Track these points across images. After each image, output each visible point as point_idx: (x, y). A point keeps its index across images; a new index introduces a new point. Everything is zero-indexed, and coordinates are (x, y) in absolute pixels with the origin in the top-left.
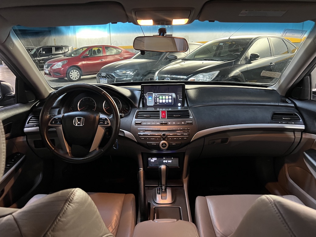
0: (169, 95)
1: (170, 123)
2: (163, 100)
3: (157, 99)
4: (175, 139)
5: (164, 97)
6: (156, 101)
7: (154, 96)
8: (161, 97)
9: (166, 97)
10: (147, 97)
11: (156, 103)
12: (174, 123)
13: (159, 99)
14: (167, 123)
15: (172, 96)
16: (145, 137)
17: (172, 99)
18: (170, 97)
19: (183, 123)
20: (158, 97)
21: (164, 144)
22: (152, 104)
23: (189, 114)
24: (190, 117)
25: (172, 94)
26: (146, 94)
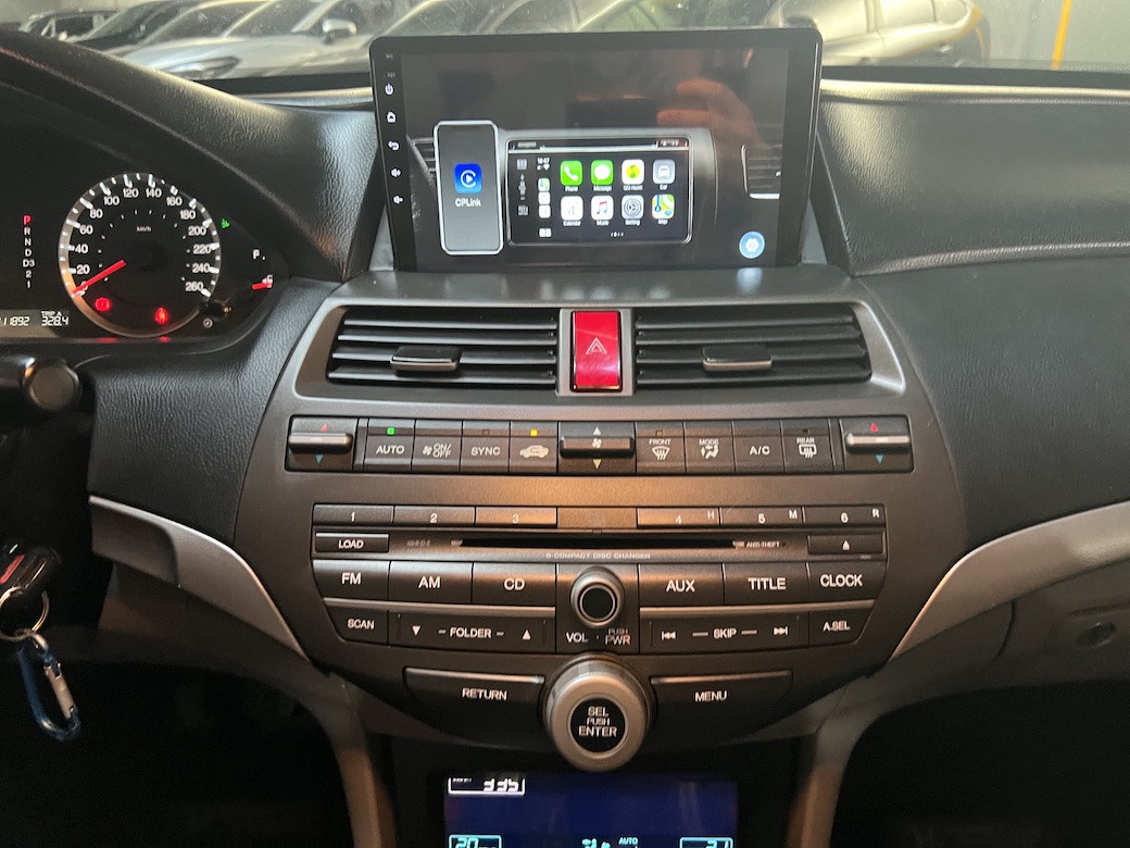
0: (654, 148)
1: (660, 451)
2: (596, 201)
3: (533, 192)
4: (719, 634)
5: (602, 172)
6: (523, 210)
7: (501, 154)
8: (571, 173)
9: (627, 164)
10: (436, 170)
11: (522, 226)
12: (711, 449)
13: (558, 193)
14: (630, 453)
15: (681, 160)
16: (388, 613)
17: (678, 189)
18: (664, 173)
19: (807, 448)
20: (546, 164)
21: (594, 711)
22: (490, 242)
23: (861, 341)
24: (875, 379)
25: (683, 140)
26: (426, 140)
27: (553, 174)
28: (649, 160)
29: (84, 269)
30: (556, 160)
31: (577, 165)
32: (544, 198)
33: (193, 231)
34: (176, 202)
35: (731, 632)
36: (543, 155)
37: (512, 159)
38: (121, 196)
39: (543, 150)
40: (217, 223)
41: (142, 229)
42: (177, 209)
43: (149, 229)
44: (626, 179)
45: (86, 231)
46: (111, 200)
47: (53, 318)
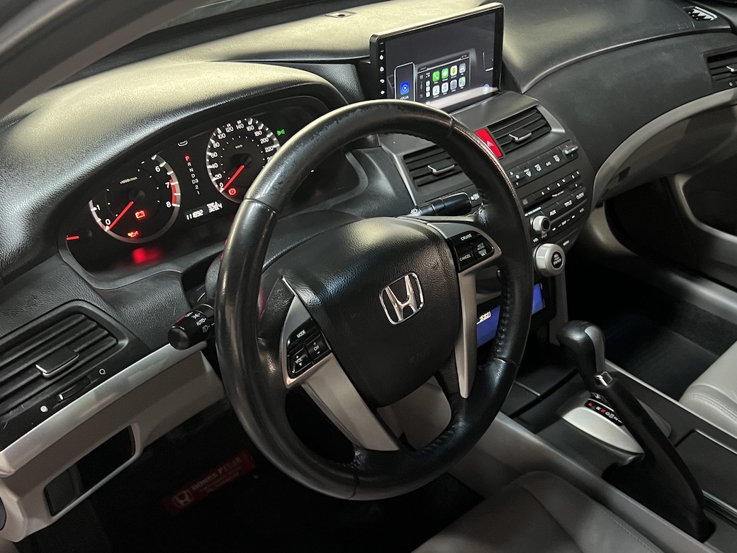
0: (460, 59)
2: (443, 85)
3: (425, 87)
4: (563, 223)
5: (445, 73)
6: (421, 96)
7: (415, 74)
8: (436, 76)
9: (452, 68)
10: (394, 87)
12: (539, 168)
13: (432, 85)
15: (466, 62)
17: (465, 74)
18: (463, 69)
19: (557, 158)
20: (428, 74)
21: (556, 256)
23: (543, 118)
24: (553, 130)
25: (468, 55)
26: (392, 75)
27: (430, 79)
28: (458, 64)
29: (219, 176)
30: (432, 72)
31: (438, 73)
32: (428, 89)
33: (263, 141)
34: (251, 129)
35: (565, 222)
36: (427, 72)
37: (419, 75)
38: (225, 132)
39: (428, 69)
40: (275, 134)
41: (239, 147)
42: (252, 132)
43: (241, 146)
44: (452, 74)
45: (214, 156)
46: (222, 136)
47: (214, 207)
